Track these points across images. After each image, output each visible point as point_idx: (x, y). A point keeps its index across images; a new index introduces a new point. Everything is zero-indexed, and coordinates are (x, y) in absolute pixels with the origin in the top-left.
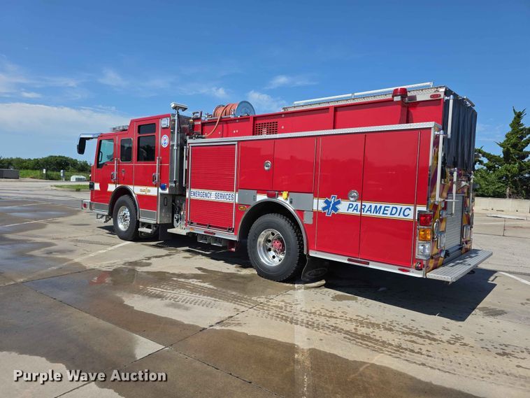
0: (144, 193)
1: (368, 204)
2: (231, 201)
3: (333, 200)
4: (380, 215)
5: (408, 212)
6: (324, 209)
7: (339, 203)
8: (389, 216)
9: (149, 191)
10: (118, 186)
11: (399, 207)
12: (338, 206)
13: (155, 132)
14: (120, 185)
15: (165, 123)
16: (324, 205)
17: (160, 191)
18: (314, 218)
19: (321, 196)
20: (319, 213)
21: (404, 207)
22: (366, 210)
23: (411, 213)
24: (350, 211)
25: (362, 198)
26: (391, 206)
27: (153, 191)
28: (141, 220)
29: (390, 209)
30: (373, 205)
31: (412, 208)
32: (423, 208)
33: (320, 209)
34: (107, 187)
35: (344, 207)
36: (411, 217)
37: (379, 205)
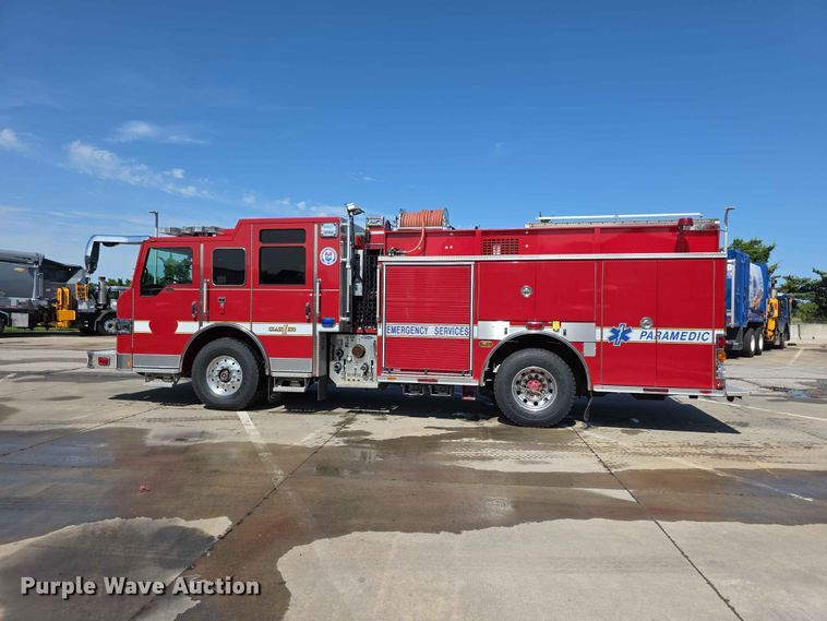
0: (280, 333)
1: (663, 331)
2: (465, 337)
3: (621, 328)
4: (679, 341)
5: (707, 336)
6: (610, 338)
7: (630, 331)
8: (687, 341)
9: (294, 329)
10: (206, 325)
11: (697, 332)
12: (629, 335)
13: (304, 241)
14: (211, 323)
15: (329, 229)
16: (611, 334)
17: (320, 328)
18: (598, 351)
19: (606, 325)
20: (606, 343)
21: (703, 332)
22: (662, 336)
23: (710, 337)
24: (644, 339)
25: (657, 325)
26: (689, 332)
27: (303, 329)
28: (274, 375)
29: (688, 335)
30: (670, 332)
31: (710, 332)
32: (722, 332)
33: (605, 339)
34: (177, 326)
35: (635, 336)
36: (710, 341)
37: (676, 331)
